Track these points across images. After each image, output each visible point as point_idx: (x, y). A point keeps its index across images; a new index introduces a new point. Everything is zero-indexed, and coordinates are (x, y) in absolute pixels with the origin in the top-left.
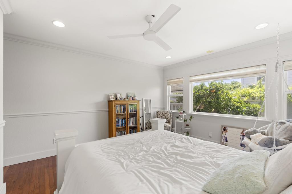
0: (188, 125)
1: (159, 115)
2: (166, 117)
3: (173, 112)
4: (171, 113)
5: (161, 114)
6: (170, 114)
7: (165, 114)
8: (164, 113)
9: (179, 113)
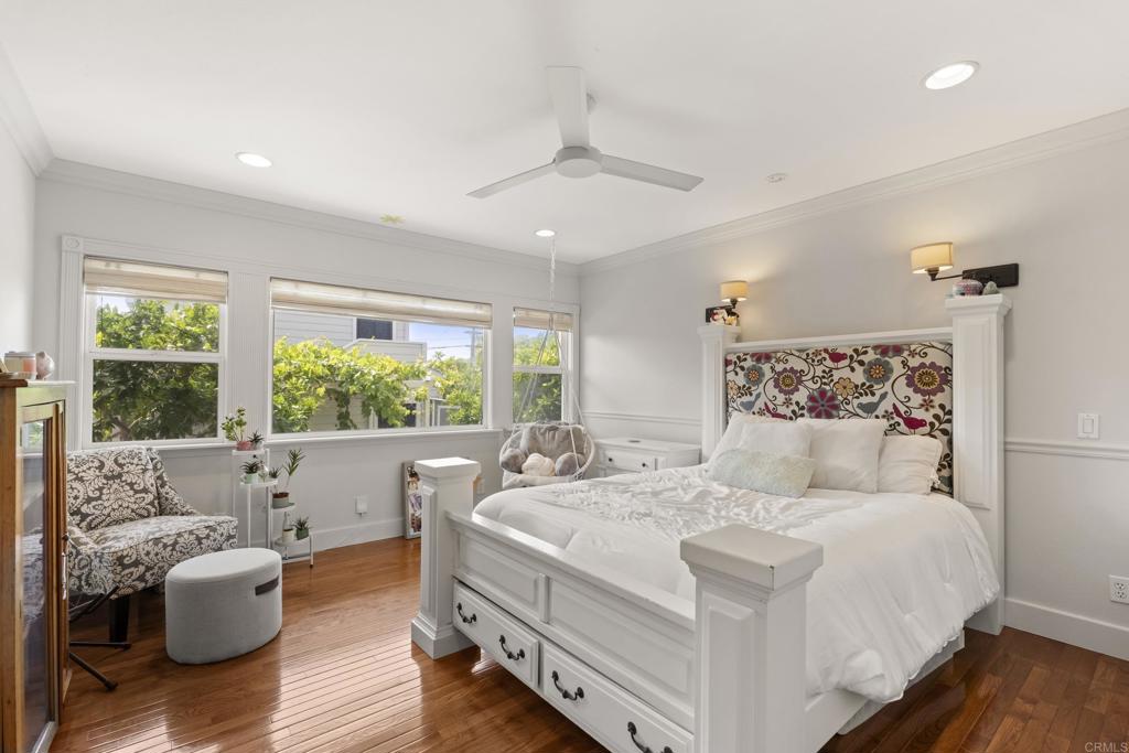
0: (285, 495)
1: (81, 479)
2: (131, 485)
3: (161, 452)
4: (152, 459)
5: (90, 475)
6: (150, 466)
7: (121, 466)
8: (109, 464)
9: (231, 448)
